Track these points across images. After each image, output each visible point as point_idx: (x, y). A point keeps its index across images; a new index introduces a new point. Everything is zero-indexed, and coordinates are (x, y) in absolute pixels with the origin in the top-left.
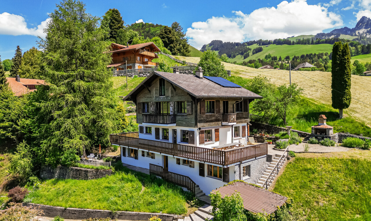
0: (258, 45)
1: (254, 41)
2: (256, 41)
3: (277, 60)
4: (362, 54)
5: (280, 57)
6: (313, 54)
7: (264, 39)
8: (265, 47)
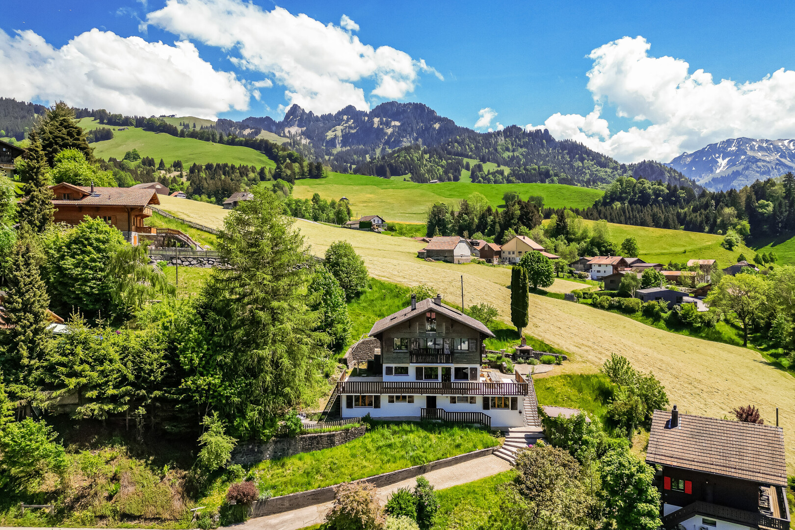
0: (98, 121)
1: (86, 109)
2: (90, 110)
3: (154, 166)
4: (310, 178)
5: (162, 160)
6: (230, 165)
7: (112, 111)
8: (117, 130)
